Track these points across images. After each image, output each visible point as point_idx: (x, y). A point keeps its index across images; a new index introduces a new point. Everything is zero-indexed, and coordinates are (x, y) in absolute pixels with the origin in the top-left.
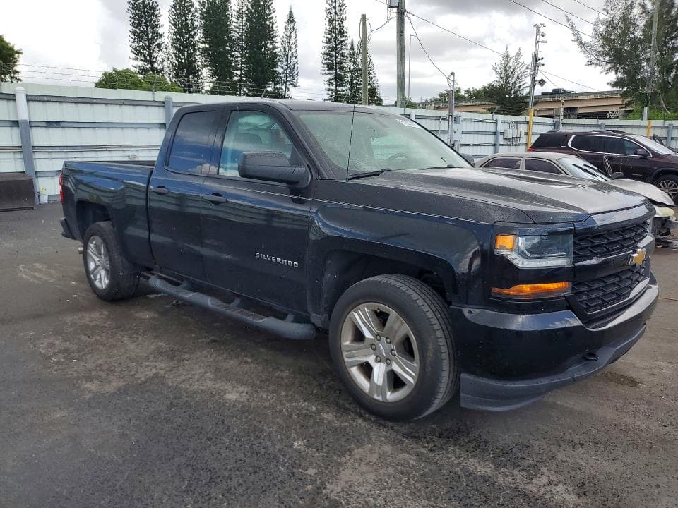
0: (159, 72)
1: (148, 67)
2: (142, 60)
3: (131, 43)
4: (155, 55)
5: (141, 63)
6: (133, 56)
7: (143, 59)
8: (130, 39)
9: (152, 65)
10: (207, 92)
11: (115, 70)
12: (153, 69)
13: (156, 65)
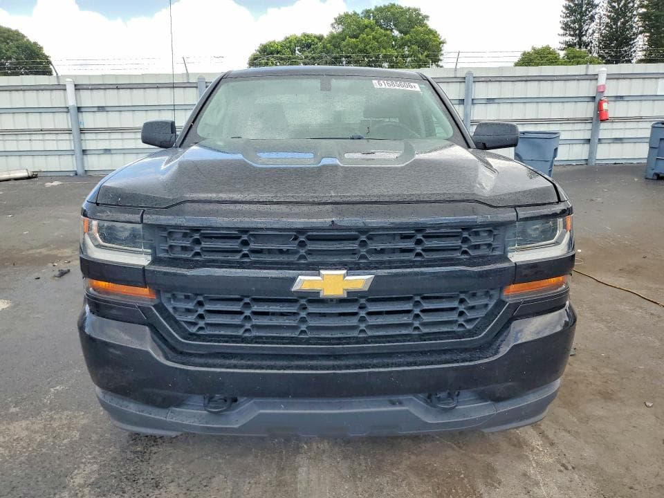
0: (586, 45)
1: (575, 41)
2: (570, 35)
3: (562, 19)
4: (586, 27)
5: (568, 38)
6: (562, 32)
7: (572, 33)
8: (562, 14)
9: (580, 39)
10: (641, 61)
11: (534, 49)
12: (581, 44)
13: (584, 38)
